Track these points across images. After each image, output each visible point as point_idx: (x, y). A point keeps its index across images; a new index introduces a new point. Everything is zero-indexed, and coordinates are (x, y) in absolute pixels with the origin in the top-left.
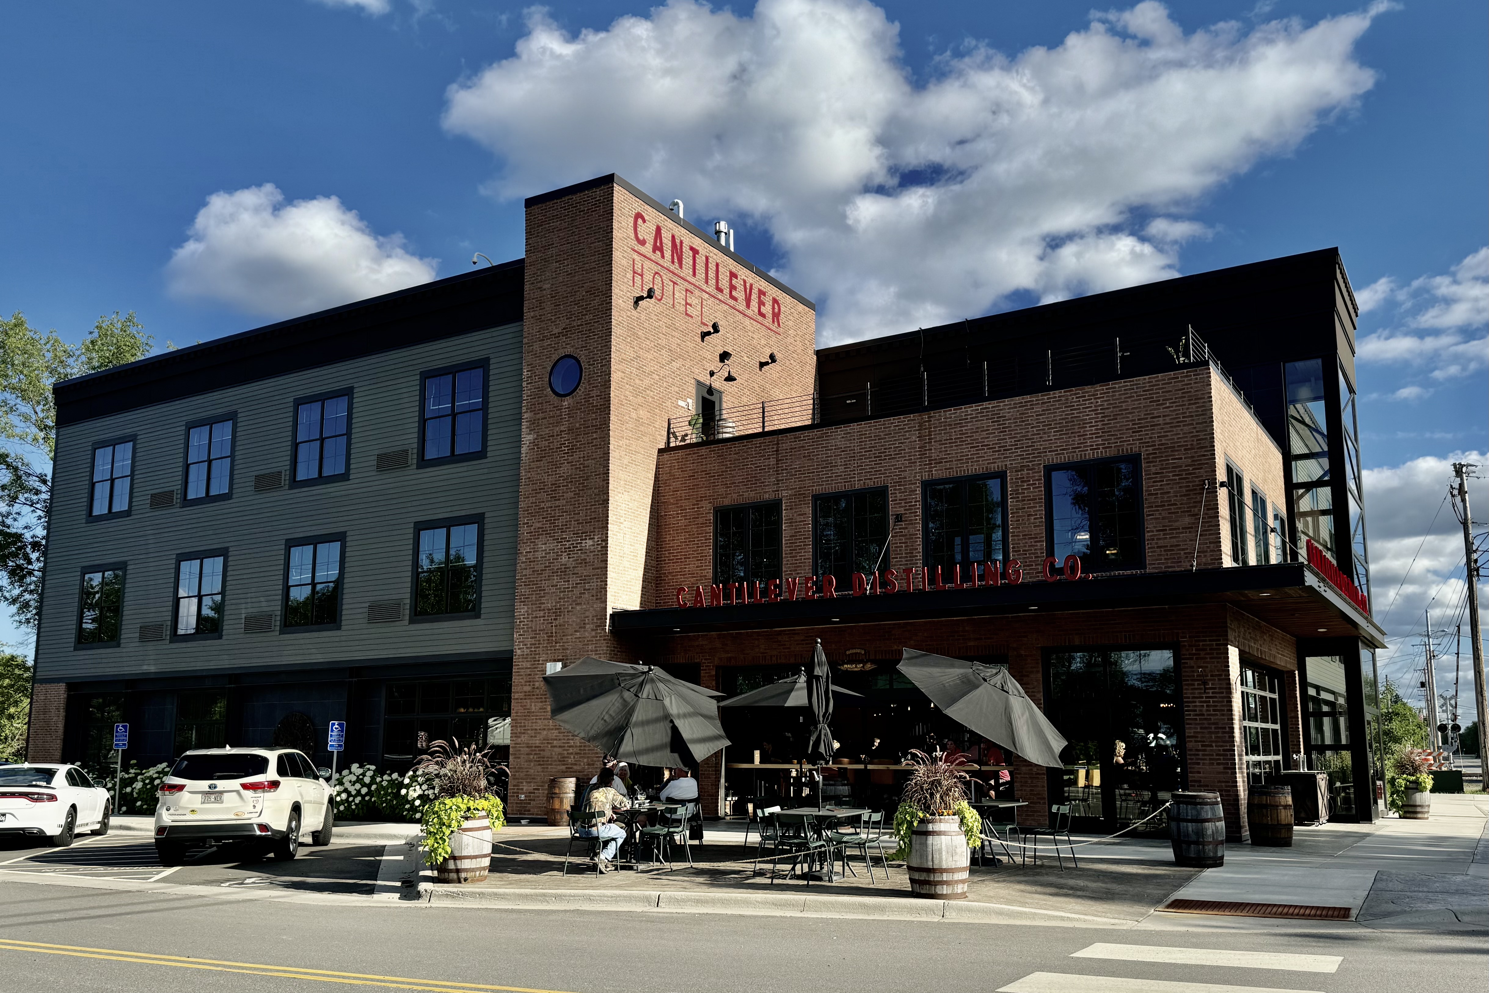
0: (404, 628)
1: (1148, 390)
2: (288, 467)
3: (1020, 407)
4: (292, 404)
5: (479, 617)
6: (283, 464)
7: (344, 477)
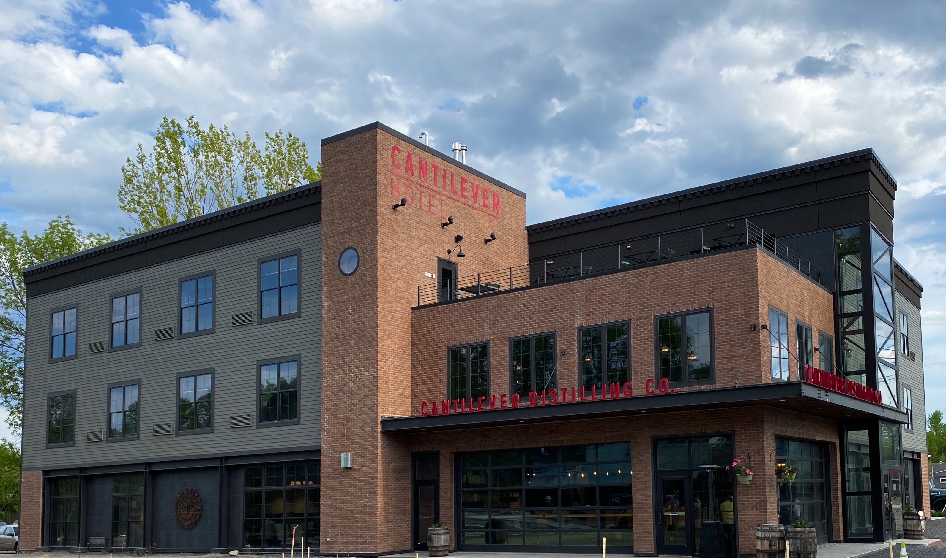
0: (253, 431)
1: (718, 265)
2: (176, 325)
3: (639, 276)
4: (177, 282)
5: (299, 424)
6: (173, 324)
7: (212, 331)
